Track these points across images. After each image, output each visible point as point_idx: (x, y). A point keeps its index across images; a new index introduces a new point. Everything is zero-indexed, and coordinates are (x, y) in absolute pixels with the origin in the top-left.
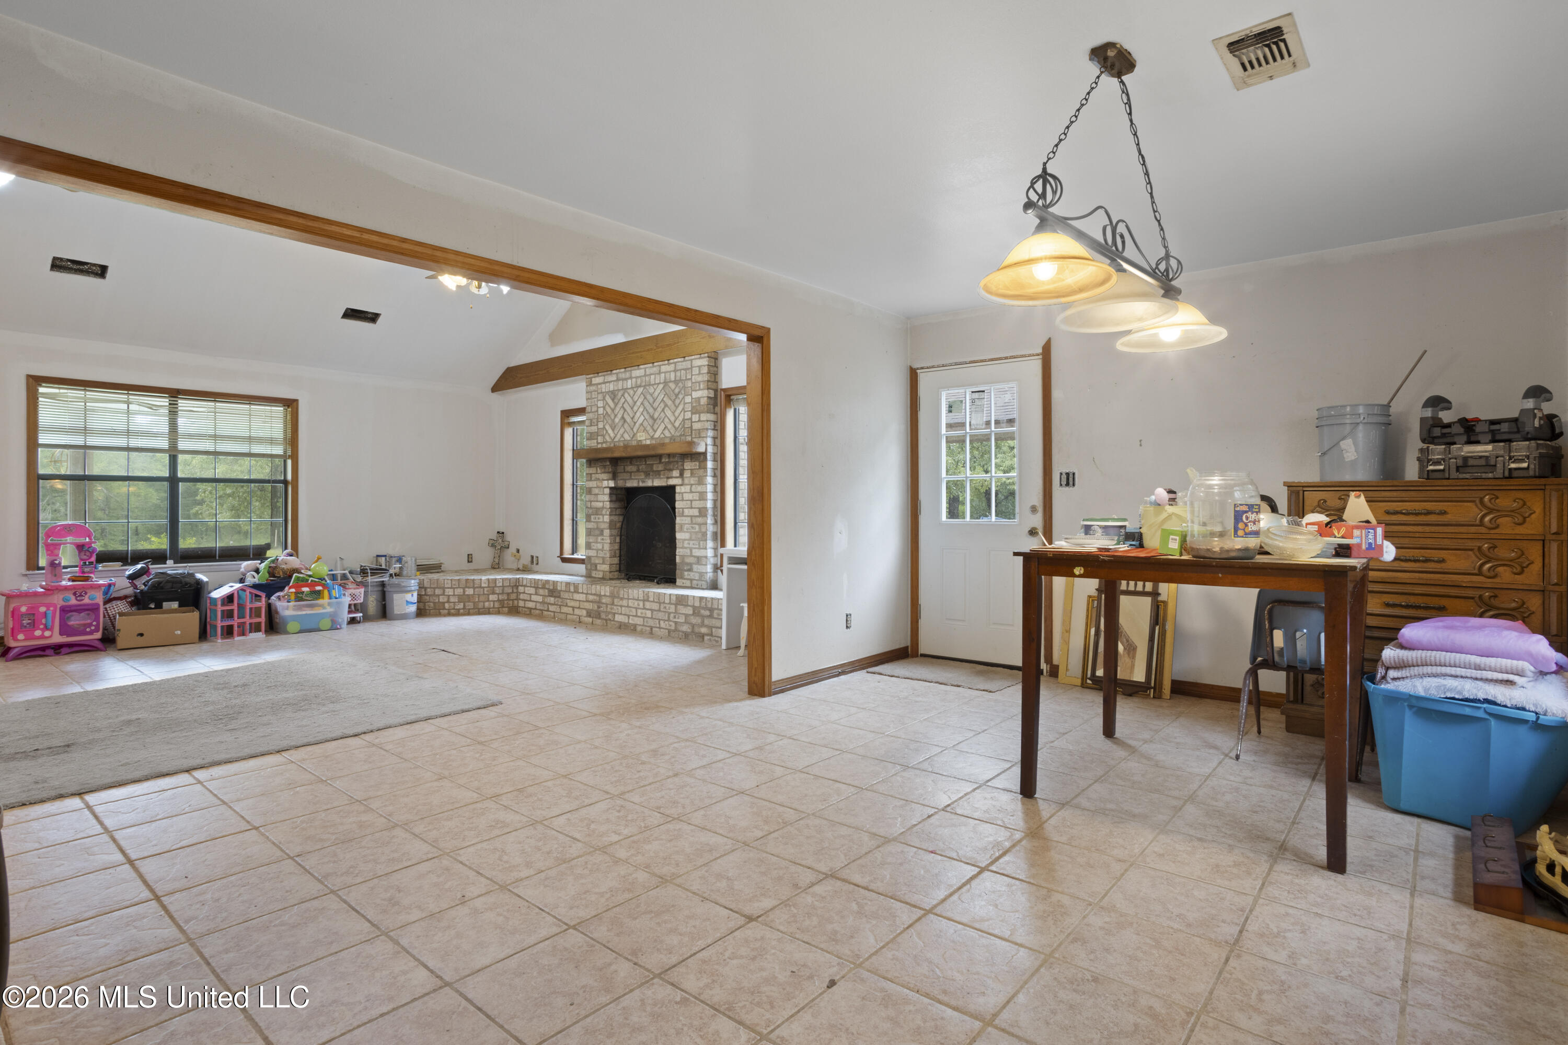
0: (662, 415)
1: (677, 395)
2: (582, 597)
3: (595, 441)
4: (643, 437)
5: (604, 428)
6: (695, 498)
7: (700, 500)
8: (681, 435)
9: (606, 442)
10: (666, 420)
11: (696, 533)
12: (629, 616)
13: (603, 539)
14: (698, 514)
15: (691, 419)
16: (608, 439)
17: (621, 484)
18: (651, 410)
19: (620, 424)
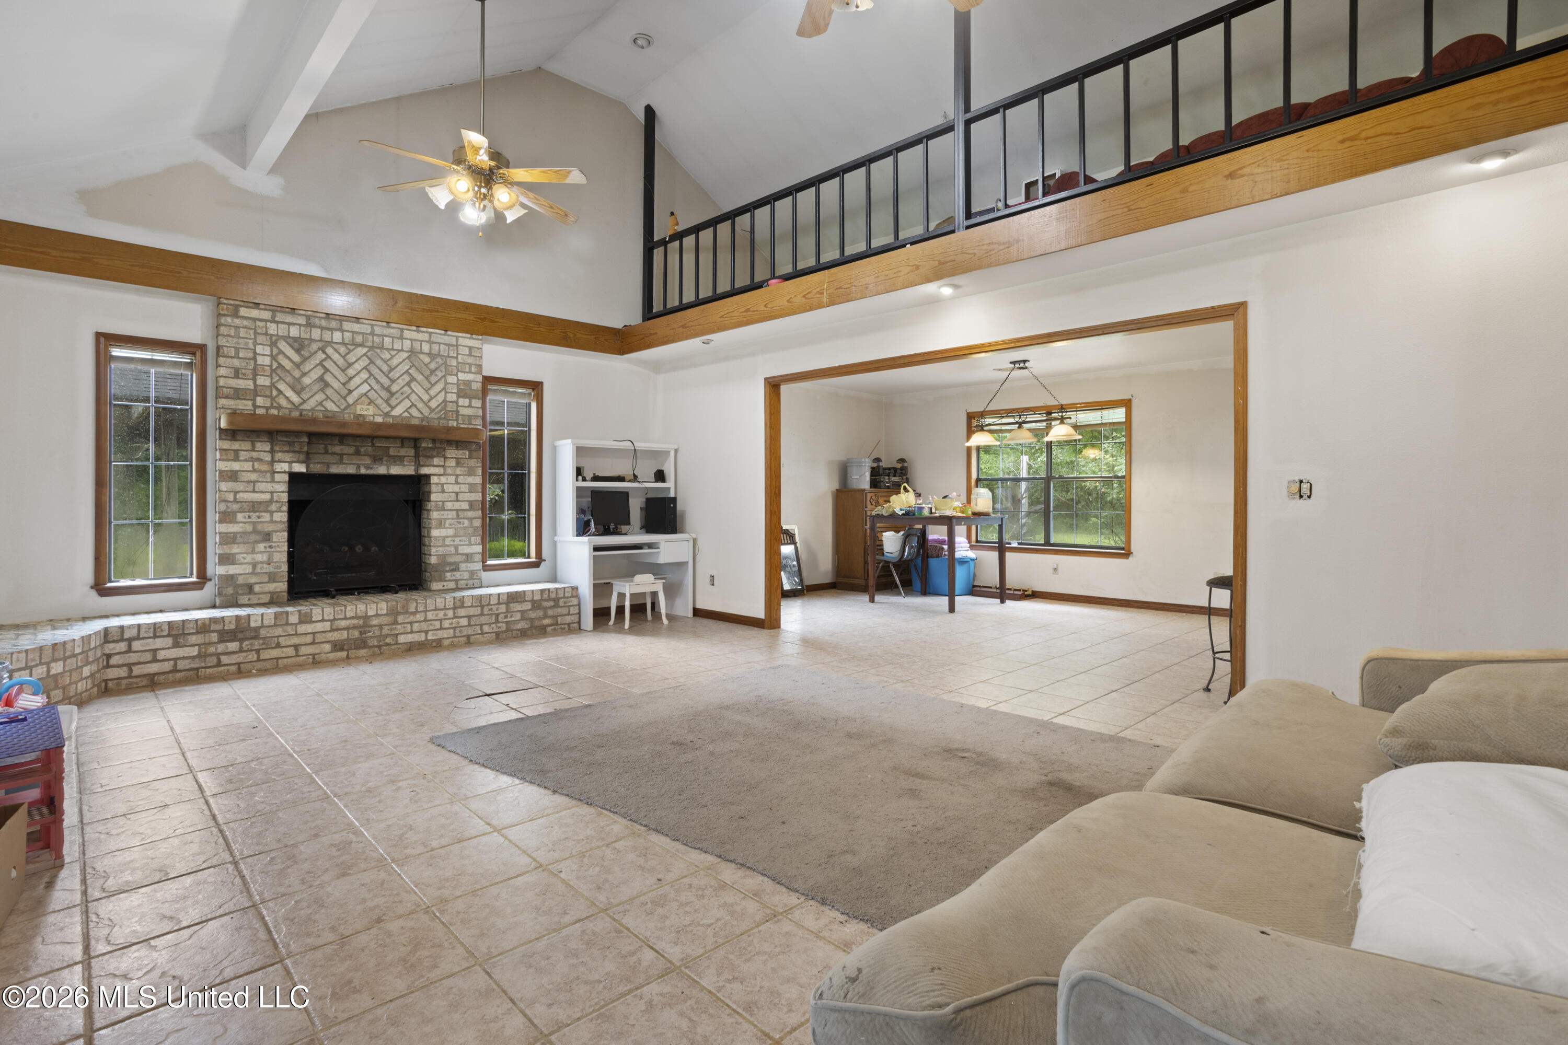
0: (406, 389)
1: (433, 372)
2: (319, 627)
3: (250, 403)
4: (367, 411)
5: (273, 386)
6: (462, 490)
7: (470, 492)
8: (439, 418)
9: (279, 407)
10: (414, 397)
11: (465, 528)
12: (426, 632)
13: (270, 547)
14: (468, 508)
15: (457, 402)
16: (284, 403)
17: (317, 468)
18: (385, 381)
19: (316, 387)
